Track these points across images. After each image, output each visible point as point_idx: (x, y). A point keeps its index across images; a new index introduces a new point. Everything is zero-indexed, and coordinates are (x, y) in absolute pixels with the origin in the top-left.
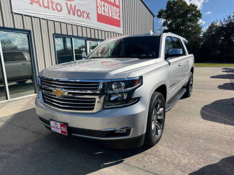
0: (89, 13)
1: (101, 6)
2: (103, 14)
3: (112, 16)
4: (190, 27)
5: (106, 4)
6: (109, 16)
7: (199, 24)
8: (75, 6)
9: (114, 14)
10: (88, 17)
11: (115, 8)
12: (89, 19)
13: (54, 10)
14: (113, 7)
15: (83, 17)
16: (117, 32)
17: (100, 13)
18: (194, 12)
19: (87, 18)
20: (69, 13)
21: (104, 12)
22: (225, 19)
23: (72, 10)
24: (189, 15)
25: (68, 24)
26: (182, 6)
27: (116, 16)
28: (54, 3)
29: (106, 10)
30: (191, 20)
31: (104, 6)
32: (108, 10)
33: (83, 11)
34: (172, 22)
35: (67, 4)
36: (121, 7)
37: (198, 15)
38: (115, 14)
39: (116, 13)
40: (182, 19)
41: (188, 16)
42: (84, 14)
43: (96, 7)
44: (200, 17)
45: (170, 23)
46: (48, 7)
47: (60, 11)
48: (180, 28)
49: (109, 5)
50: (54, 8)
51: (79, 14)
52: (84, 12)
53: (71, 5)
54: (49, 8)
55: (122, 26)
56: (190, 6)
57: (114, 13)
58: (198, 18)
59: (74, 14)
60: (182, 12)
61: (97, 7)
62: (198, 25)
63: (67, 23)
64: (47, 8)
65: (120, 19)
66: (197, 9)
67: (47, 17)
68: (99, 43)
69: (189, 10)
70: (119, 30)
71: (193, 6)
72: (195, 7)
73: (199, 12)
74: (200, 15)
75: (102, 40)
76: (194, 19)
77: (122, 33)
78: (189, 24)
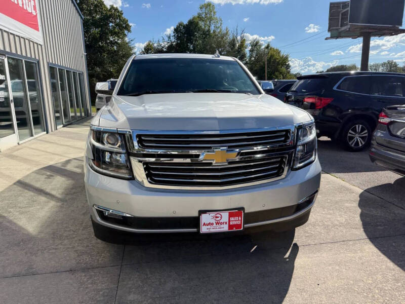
3: (23, 4)
4: (114, 44)
6: (18, 4)
7: (129, 42)
9: (25, 1)
16: (35, 40)
18: (118, 21)
22: (163, 39)
24: (111, 24)
26: (96, 6)
27: (30, 6)
30: (114, 33)
37: (124, 27)
38: (27, 1)
40: (100, 29)
41: (109, 26)
44: (129, 31)
48: (100, 45)
55: (40, 28)
56: (110, 9)
58: (126, 32)
60: (98, 17)
62: (127, 43)
65: (36, 14)
66: (123, 16)
68: (6, 60)
69: (111, 16)
70: (37, 36)
71: (116, 9)
72: (118, 12)
73: (125, 22)
74: (127, 28)
75: (11, 53)
76: (119, 33)
77: (42, 43)
78: (111, 39)
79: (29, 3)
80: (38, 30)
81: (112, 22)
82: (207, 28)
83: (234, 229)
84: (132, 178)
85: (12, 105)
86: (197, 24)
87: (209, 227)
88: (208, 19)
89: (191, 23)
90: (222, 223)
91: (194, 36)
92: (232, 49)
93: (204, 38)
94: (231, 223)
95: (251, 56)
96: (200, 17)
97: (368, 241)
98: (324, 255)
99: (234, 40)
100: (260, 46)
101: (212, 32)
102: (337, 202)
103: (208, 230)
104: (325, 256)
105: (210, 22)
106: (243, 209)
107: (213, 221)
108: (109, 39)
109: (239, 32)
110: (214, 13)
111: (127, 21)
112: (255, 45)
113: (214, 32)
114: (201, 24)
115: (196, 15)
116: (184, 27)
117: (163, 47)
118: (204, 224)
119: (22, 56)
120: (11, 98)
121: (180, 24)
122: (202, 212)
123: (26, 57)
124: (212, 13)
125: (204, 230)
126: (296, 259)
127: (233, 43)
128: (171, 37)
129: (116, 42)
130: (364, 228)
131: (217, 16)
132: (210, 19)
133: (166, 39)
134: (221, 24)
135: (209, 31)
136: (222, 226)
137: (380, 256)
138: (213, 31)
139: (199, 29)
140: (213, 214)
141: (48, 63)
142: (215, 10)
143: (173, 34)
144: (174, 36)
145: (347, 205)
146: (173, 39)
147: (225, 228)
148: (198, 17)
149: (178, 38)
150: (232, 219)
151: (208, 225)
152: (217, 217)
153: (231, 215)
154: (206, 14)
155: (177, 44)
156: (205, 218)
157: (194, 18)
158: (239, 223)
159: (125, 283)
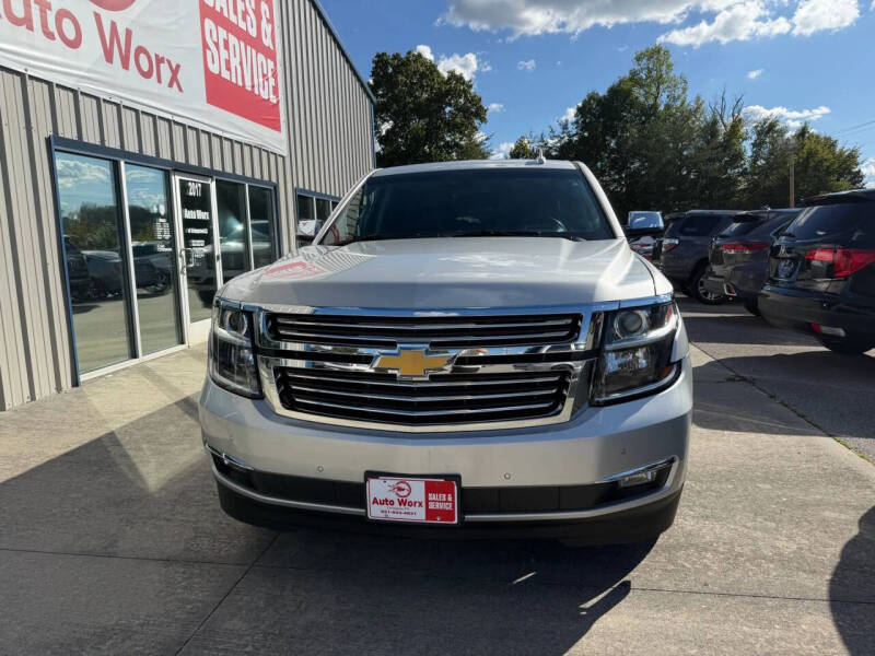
0: (178, 66)
1: (217, 44)
2: (225, 75)
3: (253, 87)
4: (451, 148)
5: (233, 40)
6: (244, 86)
7: (481, 143)
8: (129, 33)
9: (259, 80)
10: (174, 80)
11: (261, 57)
12: (180, 90)
13: (50, 36)
14: (254, 51)
15: (159, 81)
16: (271, 149)
17: (214, 69)
18: (462, 100)
19: (170, 85)
20: (109, 57)
21: (229, 69)
22: (552, 131)
23: (118, 48)
24: (448, 109)
25: (104, 100)
26: (423, 76)
27: (266, 88)
28: (50, 9)
29: (235, 62)
30: (453, 127)
31: (226, 46)
32: (241, 63)
33: (157, 56)
34: (393, 128)
35: (97, 16)
36: (279, 57)
37: (474, 112)
38: (261, 79)
39: (264, 76)
40: (427, 120)
41: (445, 113)
42: (162, 65)
43: (200, 45)
44: (483, 120)
45: (388, 131)
46: (27, 22)
47: (75, 44)
48: (424, 152)
49: (242, 44)
50: (52, 27)
51: (145, 67)
52: (160, 60)
53: (113, 25)
54: (30, 28)
55: (283, 126)
56: (449, 79)
57: (257, 74)
58: (477, 122)
59: (125, 65)
60: (425, 96)
61: (205, 46)
62: (478, 145)
63: (102, 97)
64: (24, 27)
65: (278, 102)
66: (472, 91)
67: (24, 64)
68: (213, 186)
69: (448, 92)
70: (276, 141)
71: (460, 79)
72: (464, 83)
73: (476, 101)
74: (480, 113)
75: (223, 173)
76: (462, 125)
77: (285, 153)
78: (448, 139)
79: (266, 83)
80: (278, 129)
81: (450, 105)
82: (651, 102)
83: (438, 521)
84: (258, 397)
85: (219, 265)
86: (629, 93)
87: (384, 507)
88: (653, 81)
89: (614, 91)
90: (410, 504)
91: (621, 119)
92: (708, 142)
93: (644, 123)
94: (431, 506)
95: (755, 158)
96: (634, 78)
97: (825, 606)
98: (681, 618)
99: (715, 123)
100: (782, 132)
101: (662, 108)
102: (804, 505)
103: (383, 515)
104: (683, 621)
105: (658, 88)
106: (457, 478)
107: (393, 496)
108: (443, 139)
109: (730, 104)
110: (669, 66)
111: (480, 99)
112: (769, 129)
113: (668, 107)
114: (638, 93)
115: (626, 74)
116: (600, 102)
117: (551, 148)
118: (375, 501)
119: (244, 178)
120: (218, 252)
121: (592, 97)
122: (371, 475)
123: (252, 179)
124: (664, 68)
125: (375, 512)
126: (604, 616)
127: (711, 129)
128: (570, 127)
129: (457, 145)
130: (835, 574)
131: (675, 73)
132: (659, 81)
133: (558, 130)
134: (684, 90)
135: (655, 106)
136: (412, 509)
137: (832, 645)
138: (666, 106)
139: (634, 103)
140: (393, 482)
141: (295, 190)
142: (671, 60)
143: (574, 119)
144: (576, 122)
145: (827, 514)
146: (572, 130)
147: (419, 515)
148: (631, 79)
149: (584, 126)
150: (432, 497)
151: (382, 503)
152: (400, 489)
153: (430, 489)
154: (650, 72)
155: (582, 139)
156: (376, 489)
157: (622, 82)
158: (448, 506)
159: (238, 597)
